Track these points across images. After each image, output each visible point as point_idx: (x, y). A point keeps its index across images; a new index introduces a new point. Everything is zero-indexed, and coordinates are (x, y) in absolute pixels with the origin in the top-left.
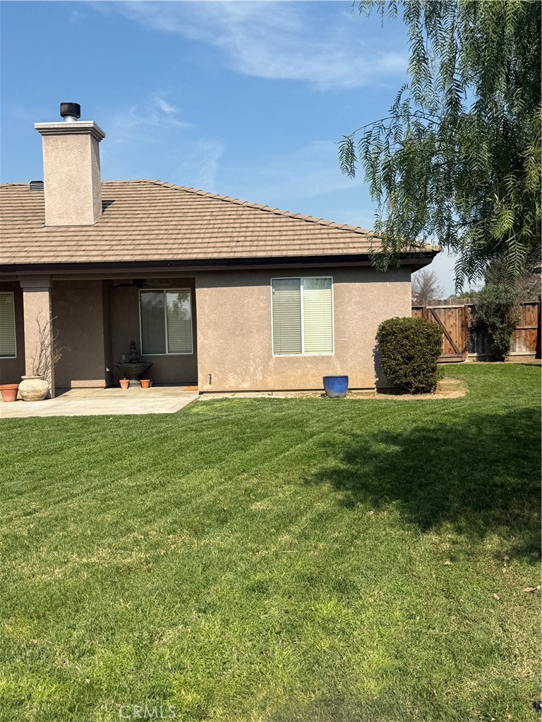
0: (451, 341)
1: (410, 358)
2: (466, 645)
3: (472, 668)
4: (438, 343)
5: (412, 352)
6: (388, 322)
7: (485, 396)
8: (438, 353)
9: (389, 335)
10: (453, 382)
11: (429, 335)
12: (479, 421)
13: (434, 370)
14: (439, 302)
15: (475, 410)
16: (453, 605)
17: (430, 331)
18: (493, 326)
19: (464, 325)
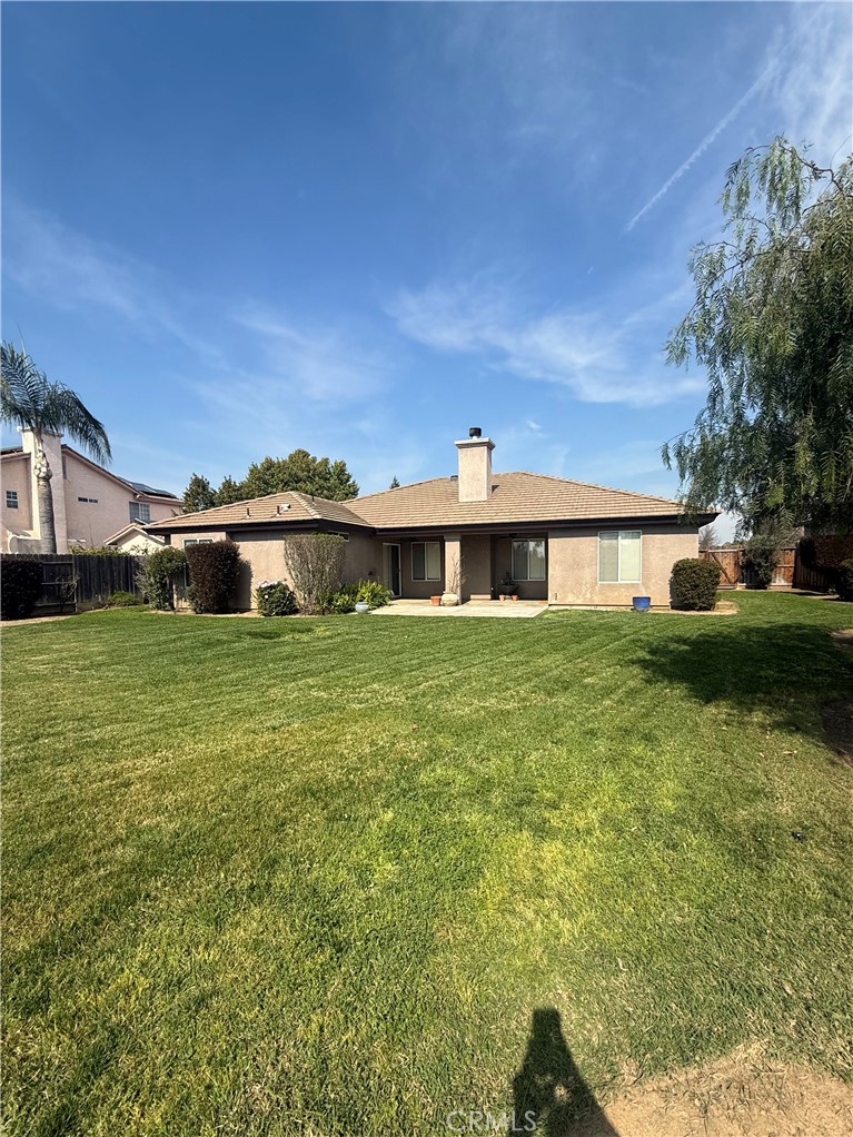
0: (726, 575)
1: (697, 586)
2: (739, 786)
3: (743, 802)
4: (718, 576)
5: (698, 582)
6: (680, 561)
7: (752, 614)
8: (718, 583)
9: (681, 571)
10: (727, 603)
11: (711, 571)
12: (748, 631)
13: (714, 595)
14: (718, 548)
15: (745, 624)
16: (729, 757)
17: (712, 568)
18: (759, 565)
19: (736, 564)
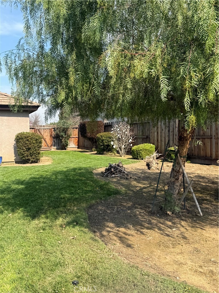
0: (46, 142)
1: (29, 149)
2: (48, 263)
3: (49, 272)
4: (41, 142)
5: (30, 146)
6: (19, 134)
7: (59, 164)
8: (41, 147)
9: (20, 139)
10: (47, 158)
11: (37, 139)
12: (56, 173)
13: (39, 153)
14: (41, 126)
15: (55, 169)
16: (43, 248)
17: (37, 138)
18: (62, 136)
19: (51, 136)
